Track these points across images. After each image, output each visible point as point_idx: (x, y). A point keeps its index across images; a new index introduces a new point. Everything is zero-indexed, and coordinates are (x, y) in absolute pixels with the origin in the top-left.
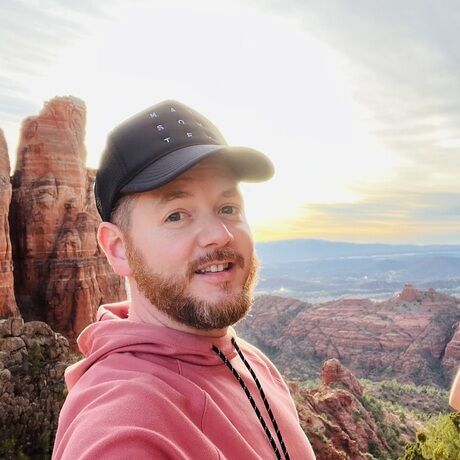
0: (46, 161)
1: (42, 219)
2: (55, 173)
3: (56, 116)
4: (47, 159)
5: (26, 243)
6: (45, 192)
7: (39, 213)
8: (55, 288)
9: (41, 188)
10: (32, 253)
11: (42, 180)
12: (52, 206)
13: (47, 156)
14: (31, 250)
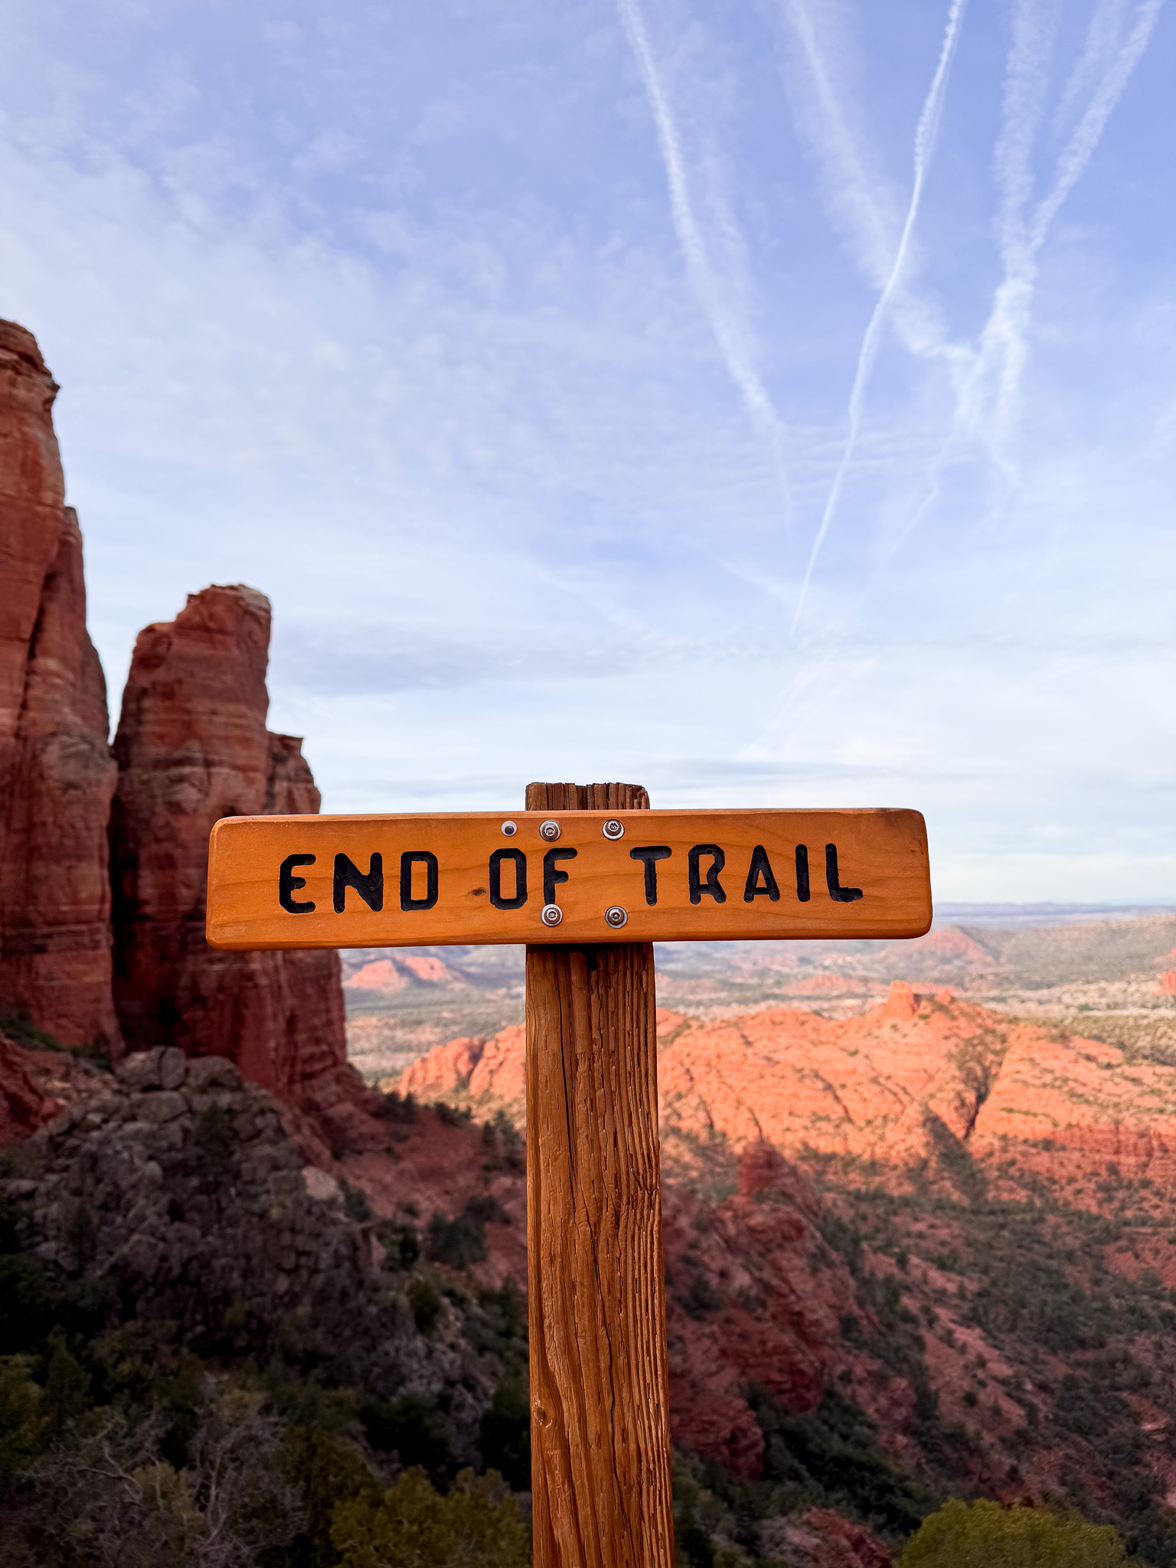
0: (185, 717)
1: (173, 837)
2: (204, 741)
3: (211, 625)
4: (188, 712)
5: (135, 887)
6: (181, 779)
7: (168, 825)
8: (195, 986)
9: (174, 772)
10: (149, 909)
11: (177, 754)
12: (195, 810)
13: (189, 706)
14: (146, 902)
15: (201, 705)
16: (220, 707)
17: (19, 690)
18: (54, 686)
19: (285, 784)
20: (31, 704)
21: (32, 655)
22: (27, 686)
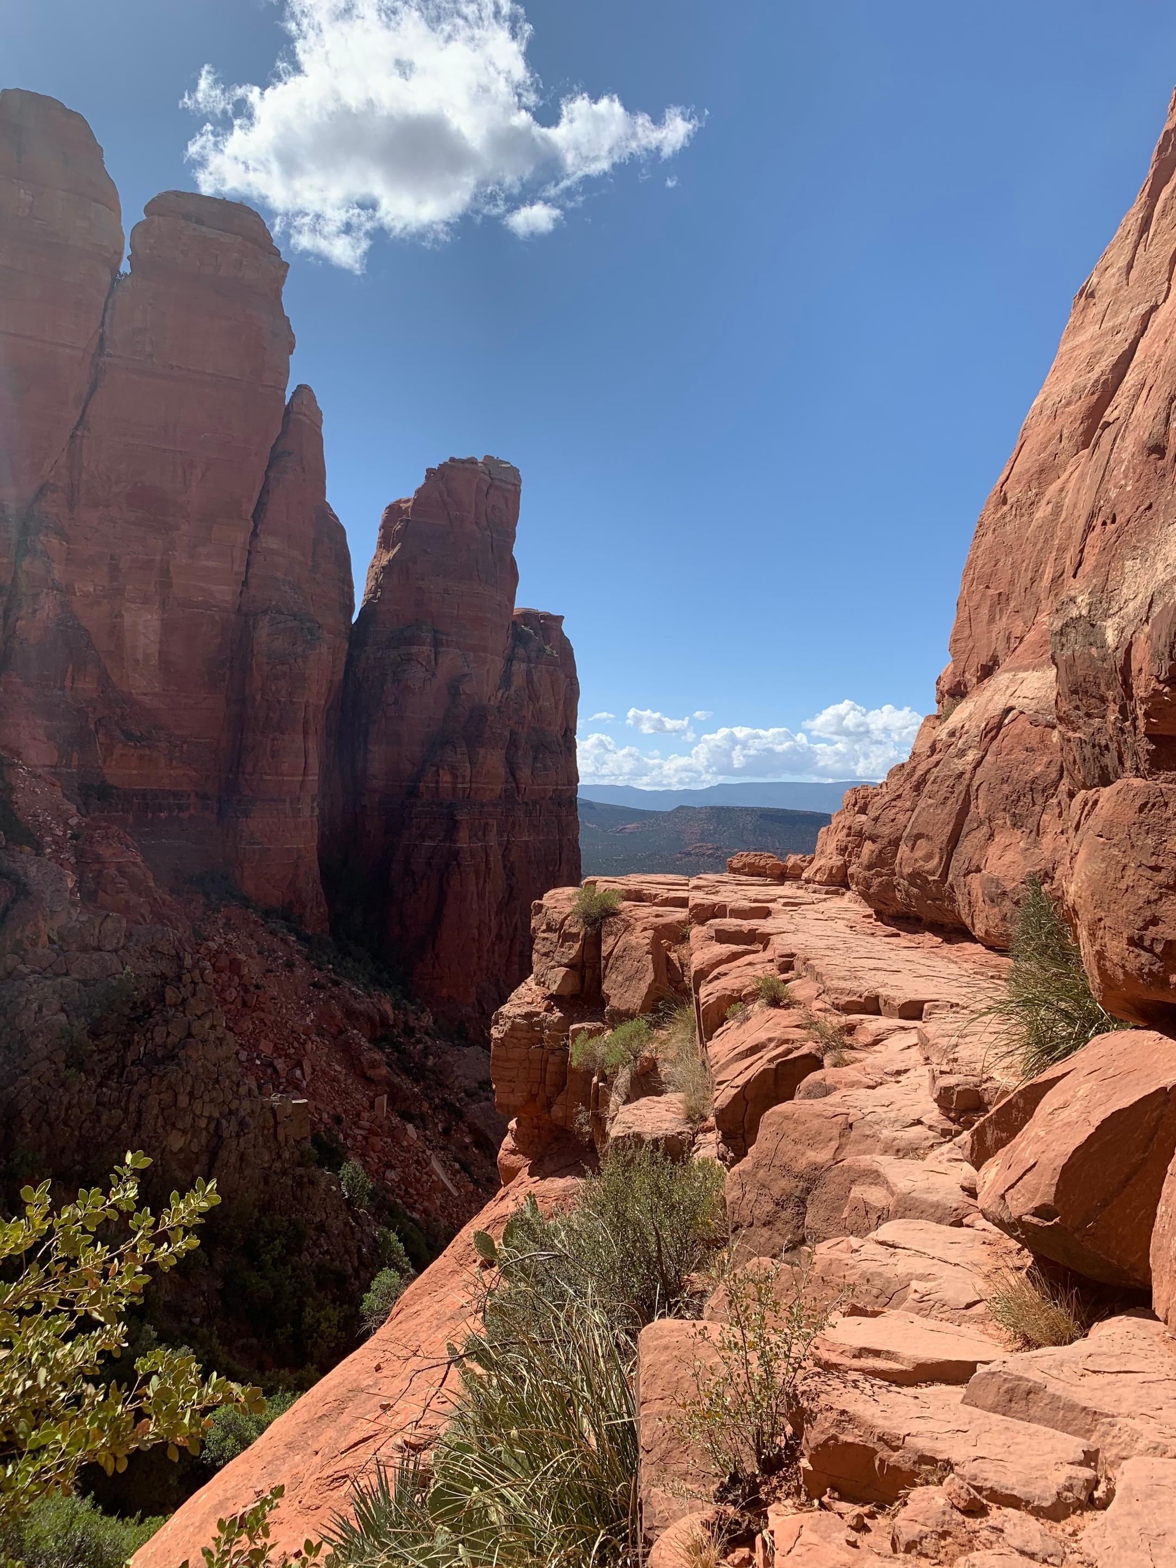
1: (401, 714)
2: (435, 620)
3: (449, 501)
4: (421, 590)
6: (410, 658)
7: (396, 702)
8: (407, 860)
9: (405, 650)
11: (409, 634)
12: (422, 689)
13: (422, 584)
15: (434, 584)
16: (452, 585)
17: (240, 567)
18: (274, 564)
19: (524, 666)
20: (252, 581)
21: (255, 534)
22: (249, 565)
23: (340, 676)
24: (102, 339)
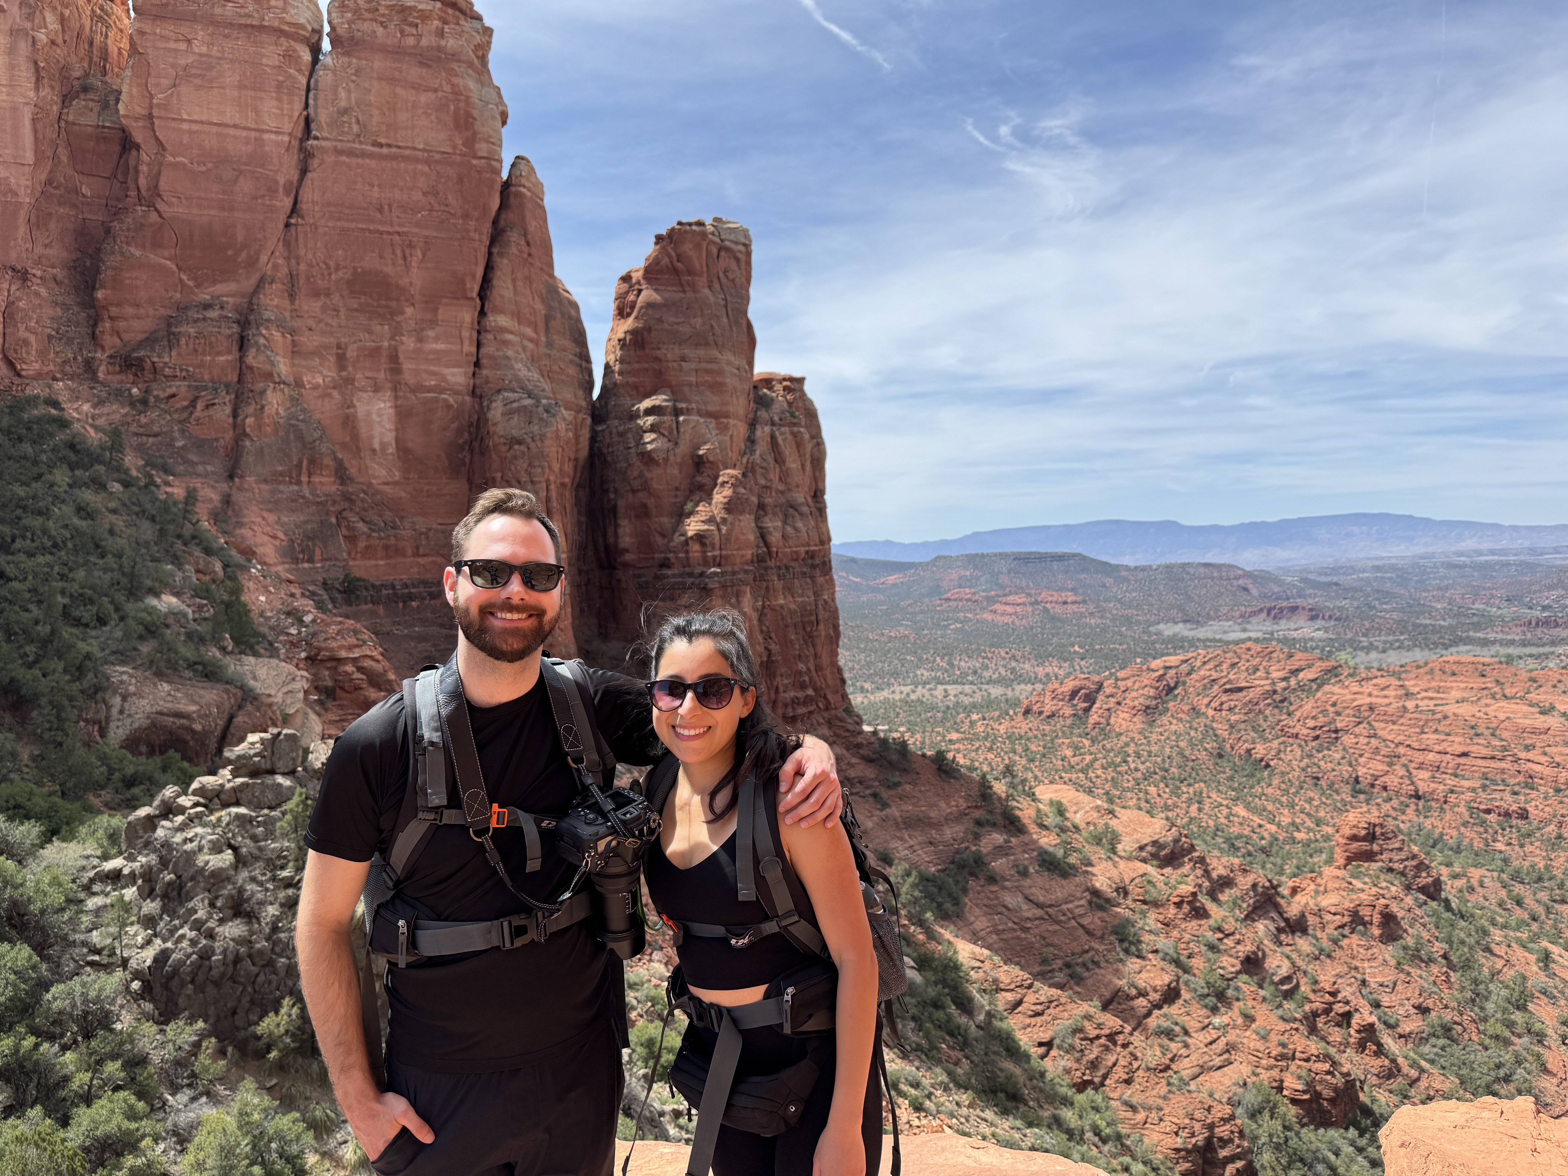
0: (656, 366)
1: (646, 487)
2: (673, 388)
3: (679, 265)
4: (658, 360)
5: (616, 537)
6: (651, 430)
7: (641, 475)
9: (644, 422)
10: (628, 557)
11: (648, 404)
12: (666, 460)
13: (658, 353)
14: (627, 551)
15: (670, 353)
16: (688, 352)
17: (469, 348)
18: (505, 343)
19: (767, 429)
20: (484, 361)
21: (482, 313)
22: (479, 345)
23: (584, 453)
24: (308, 121)
